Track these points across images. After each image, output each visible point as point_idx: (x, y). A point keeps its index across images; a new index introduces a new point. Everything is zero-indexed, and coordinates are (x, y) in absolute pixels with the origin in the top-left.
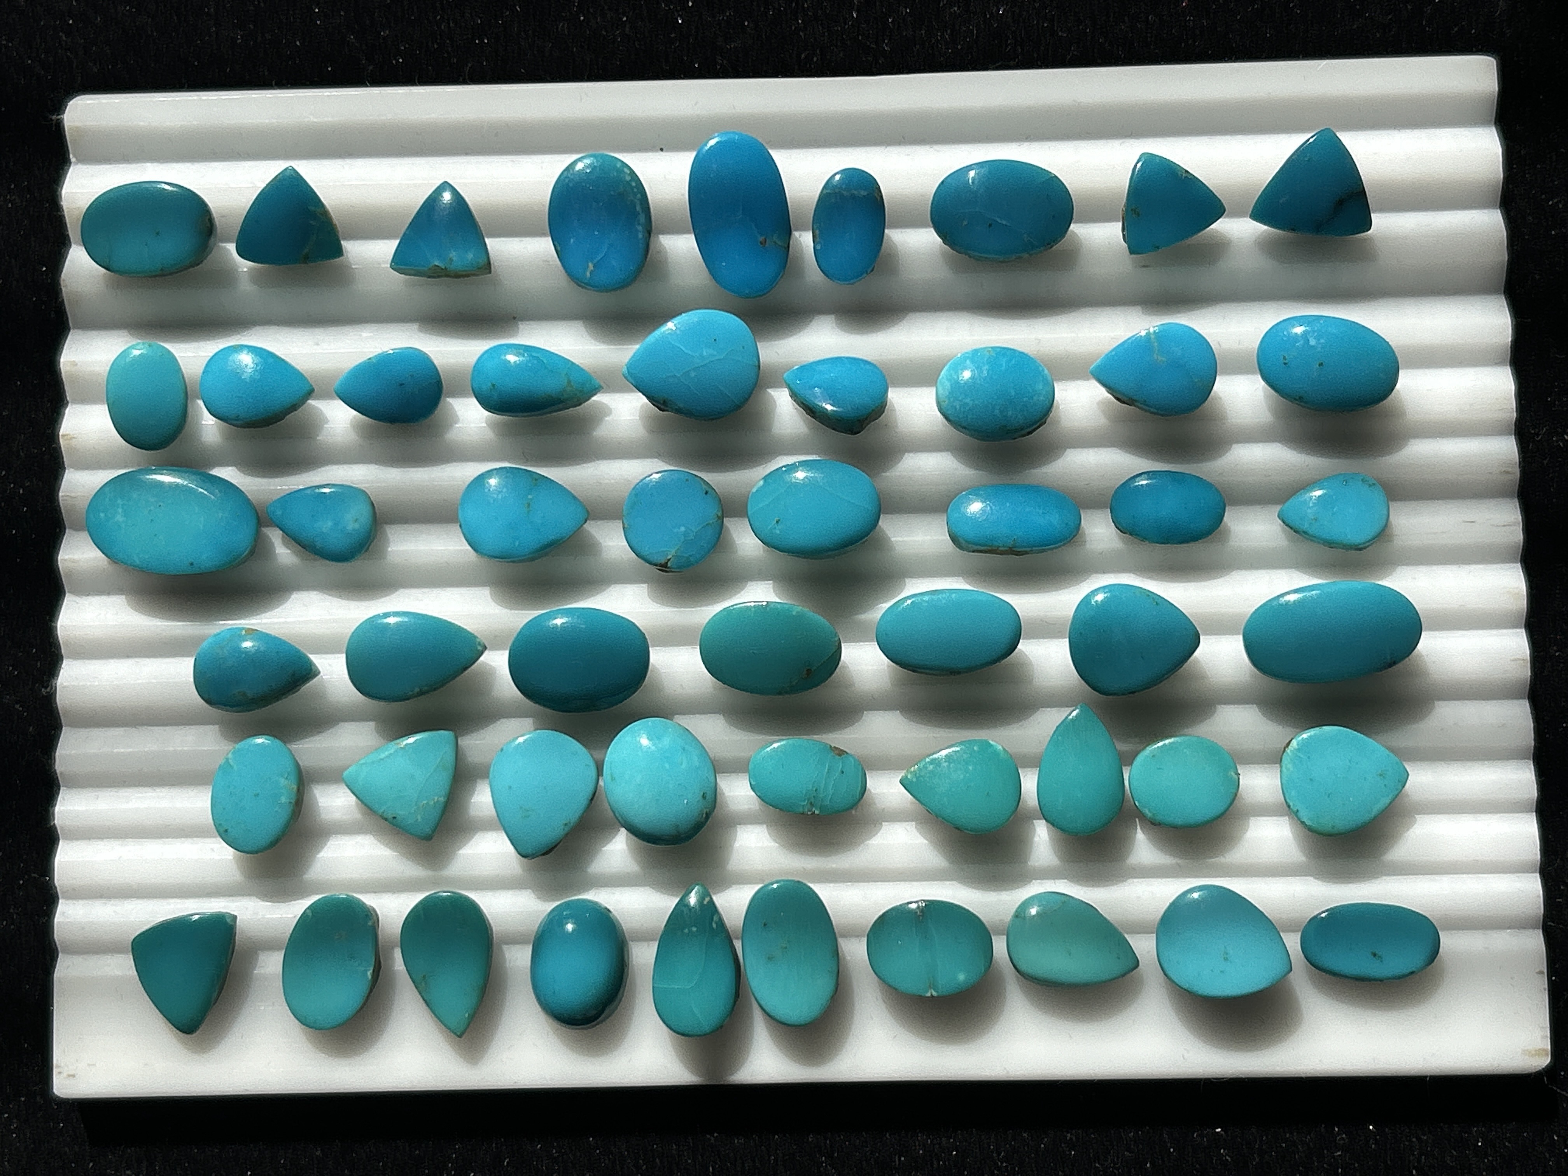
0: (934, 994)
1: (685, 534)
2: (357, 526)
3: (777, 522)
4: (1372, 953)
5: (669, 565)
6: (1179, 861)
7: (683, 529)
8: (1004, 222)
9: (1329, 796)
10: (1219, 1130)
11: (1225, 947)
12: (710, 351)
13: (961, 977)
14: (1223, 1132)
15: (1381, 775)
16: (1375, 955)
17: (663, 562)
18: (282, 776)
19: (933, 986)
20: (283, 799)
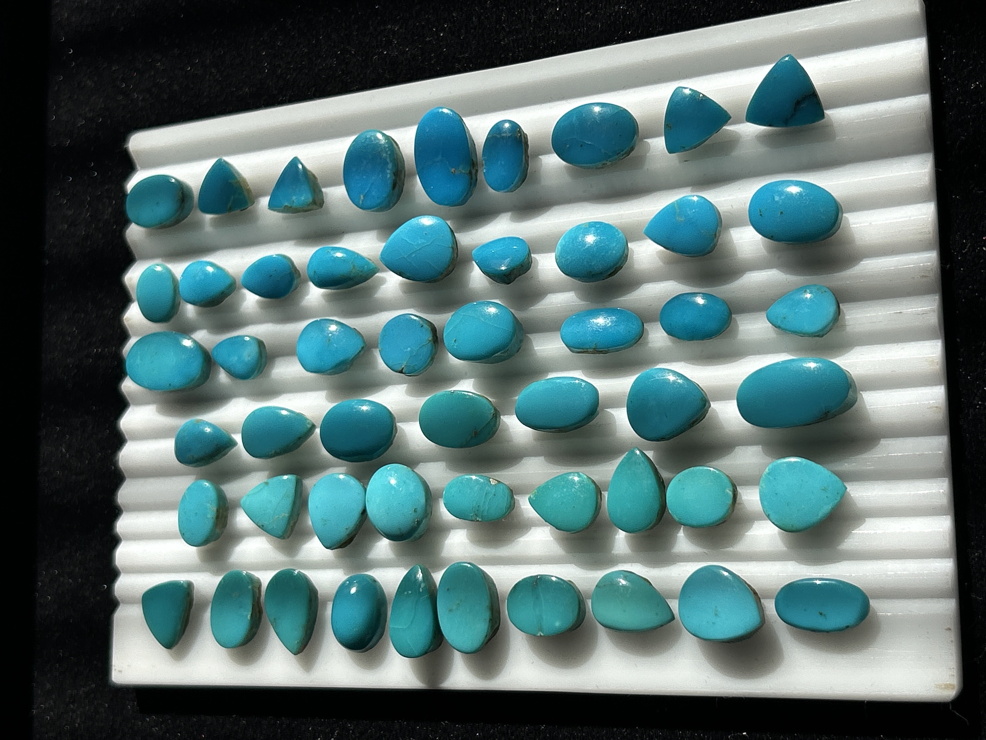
0: (542, 634)
1: (411, 352)
2: (249, 359)
3: (455, 341)
4: (820, 613)
5: (403, 371)
6: (705, 550)
7: (409, 349)
8: (590, 143)
9: (788, 505)
10: (745, 733)
11: (716, 607)
12: (423, 241)
13: (557, 624)
14: (747, 735)
15: (823, 490)
16: (821, 614)
17: (400, 369)
18: (209, 503)
19: (541, 630)
20: (209, 516)
